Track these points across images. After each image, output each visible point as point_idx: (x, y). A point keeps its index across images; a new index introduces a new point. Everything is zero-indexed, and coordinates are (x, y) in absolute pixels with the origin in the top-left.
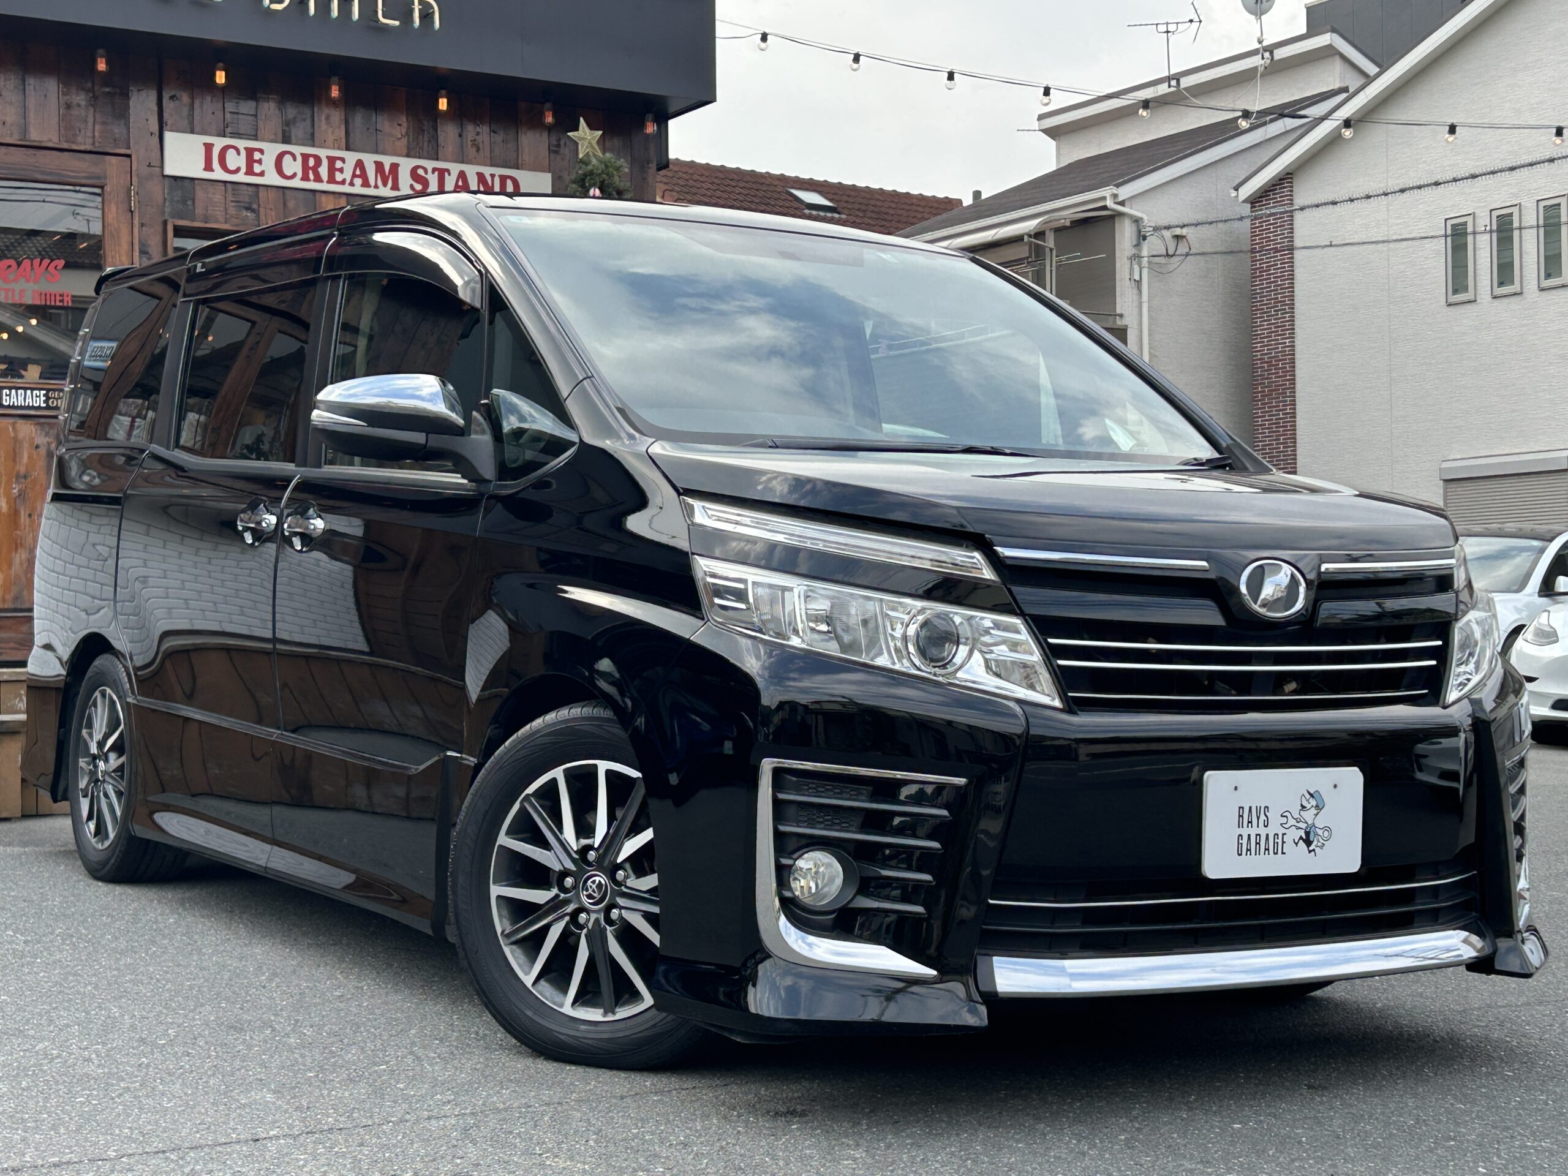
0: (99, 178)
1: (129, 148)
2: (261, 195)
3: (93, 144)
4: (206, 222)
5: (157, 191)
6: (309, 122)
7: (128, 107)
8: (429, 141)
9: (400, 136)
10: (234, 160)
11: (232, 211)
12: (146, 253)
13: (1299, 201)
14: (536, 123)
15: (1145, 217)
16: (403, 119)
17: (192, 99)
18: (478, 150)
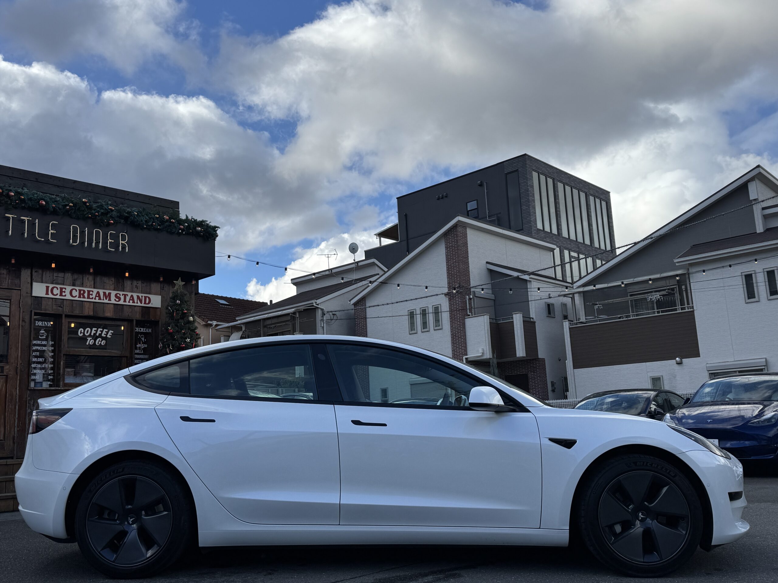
0: (10, 297)
1: (20, 287)
2: (64, 302)
3: (8, 286)
4: (45, 311)
5: (29, 301)
6: (81, 280)
7: (20, 275)
8: (121, 286)
9: (112, 284)
10: (56, 291)
11: (54, 307)
12: (24, 321)
13: (368, 305)
14: (157, 280)
15: (324, 309)
16: (113, 279)
17: (43, 272)
18: (137, 288)
